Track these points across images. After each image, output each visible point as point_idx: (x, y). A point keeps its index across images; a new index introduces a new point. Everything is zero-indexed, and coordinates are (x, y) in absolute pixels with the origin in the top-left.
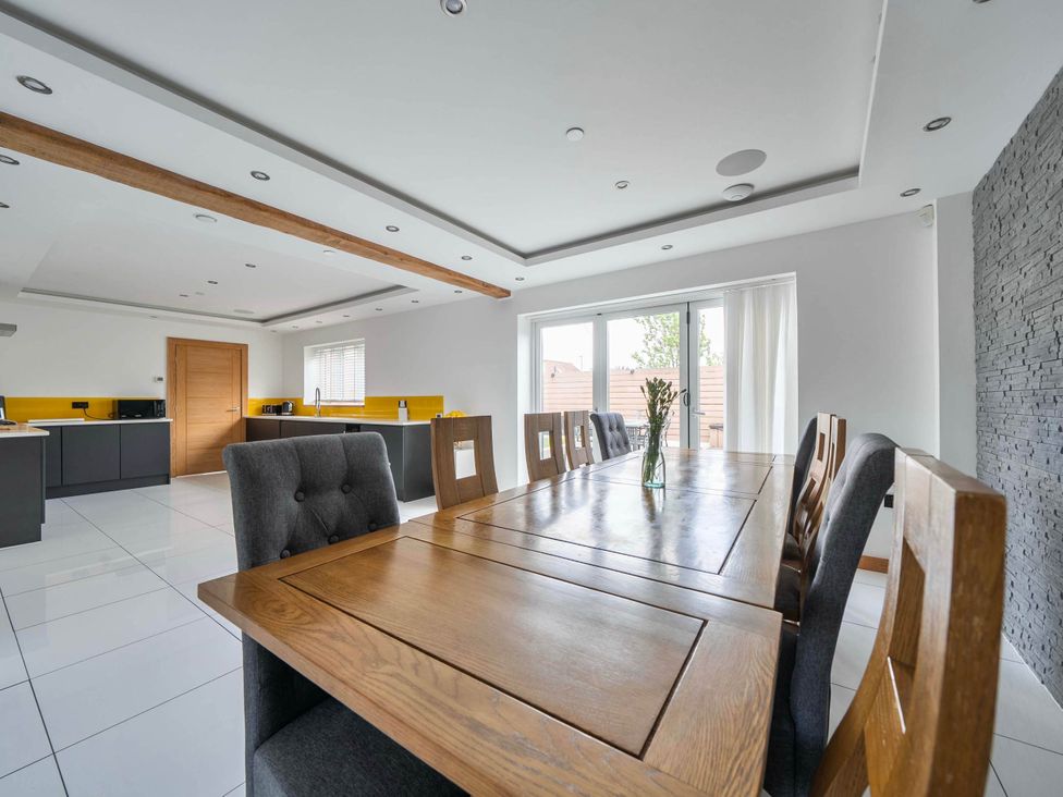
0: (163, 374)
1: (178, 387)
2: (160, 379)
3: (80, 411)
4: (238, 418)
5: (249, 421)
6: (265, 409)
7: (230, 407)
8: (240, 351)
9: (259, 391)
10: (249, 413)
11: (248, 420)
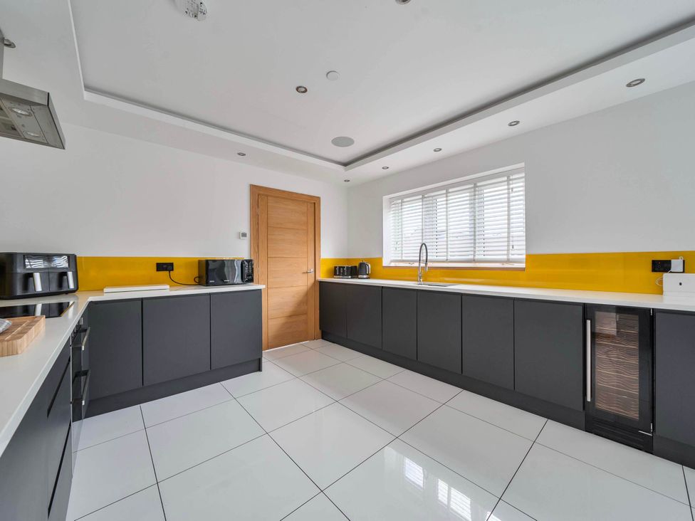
0: (246, 229)
1: (260, 244)
2: (244, 235)
3: (164, 274)
4: (311, 281)
5: (322, 285)
6: (337, 271)
7: (305, 270)
8: (313, 204)
9: (330, 250)
10: (322, 276)
11: (321, 283)
